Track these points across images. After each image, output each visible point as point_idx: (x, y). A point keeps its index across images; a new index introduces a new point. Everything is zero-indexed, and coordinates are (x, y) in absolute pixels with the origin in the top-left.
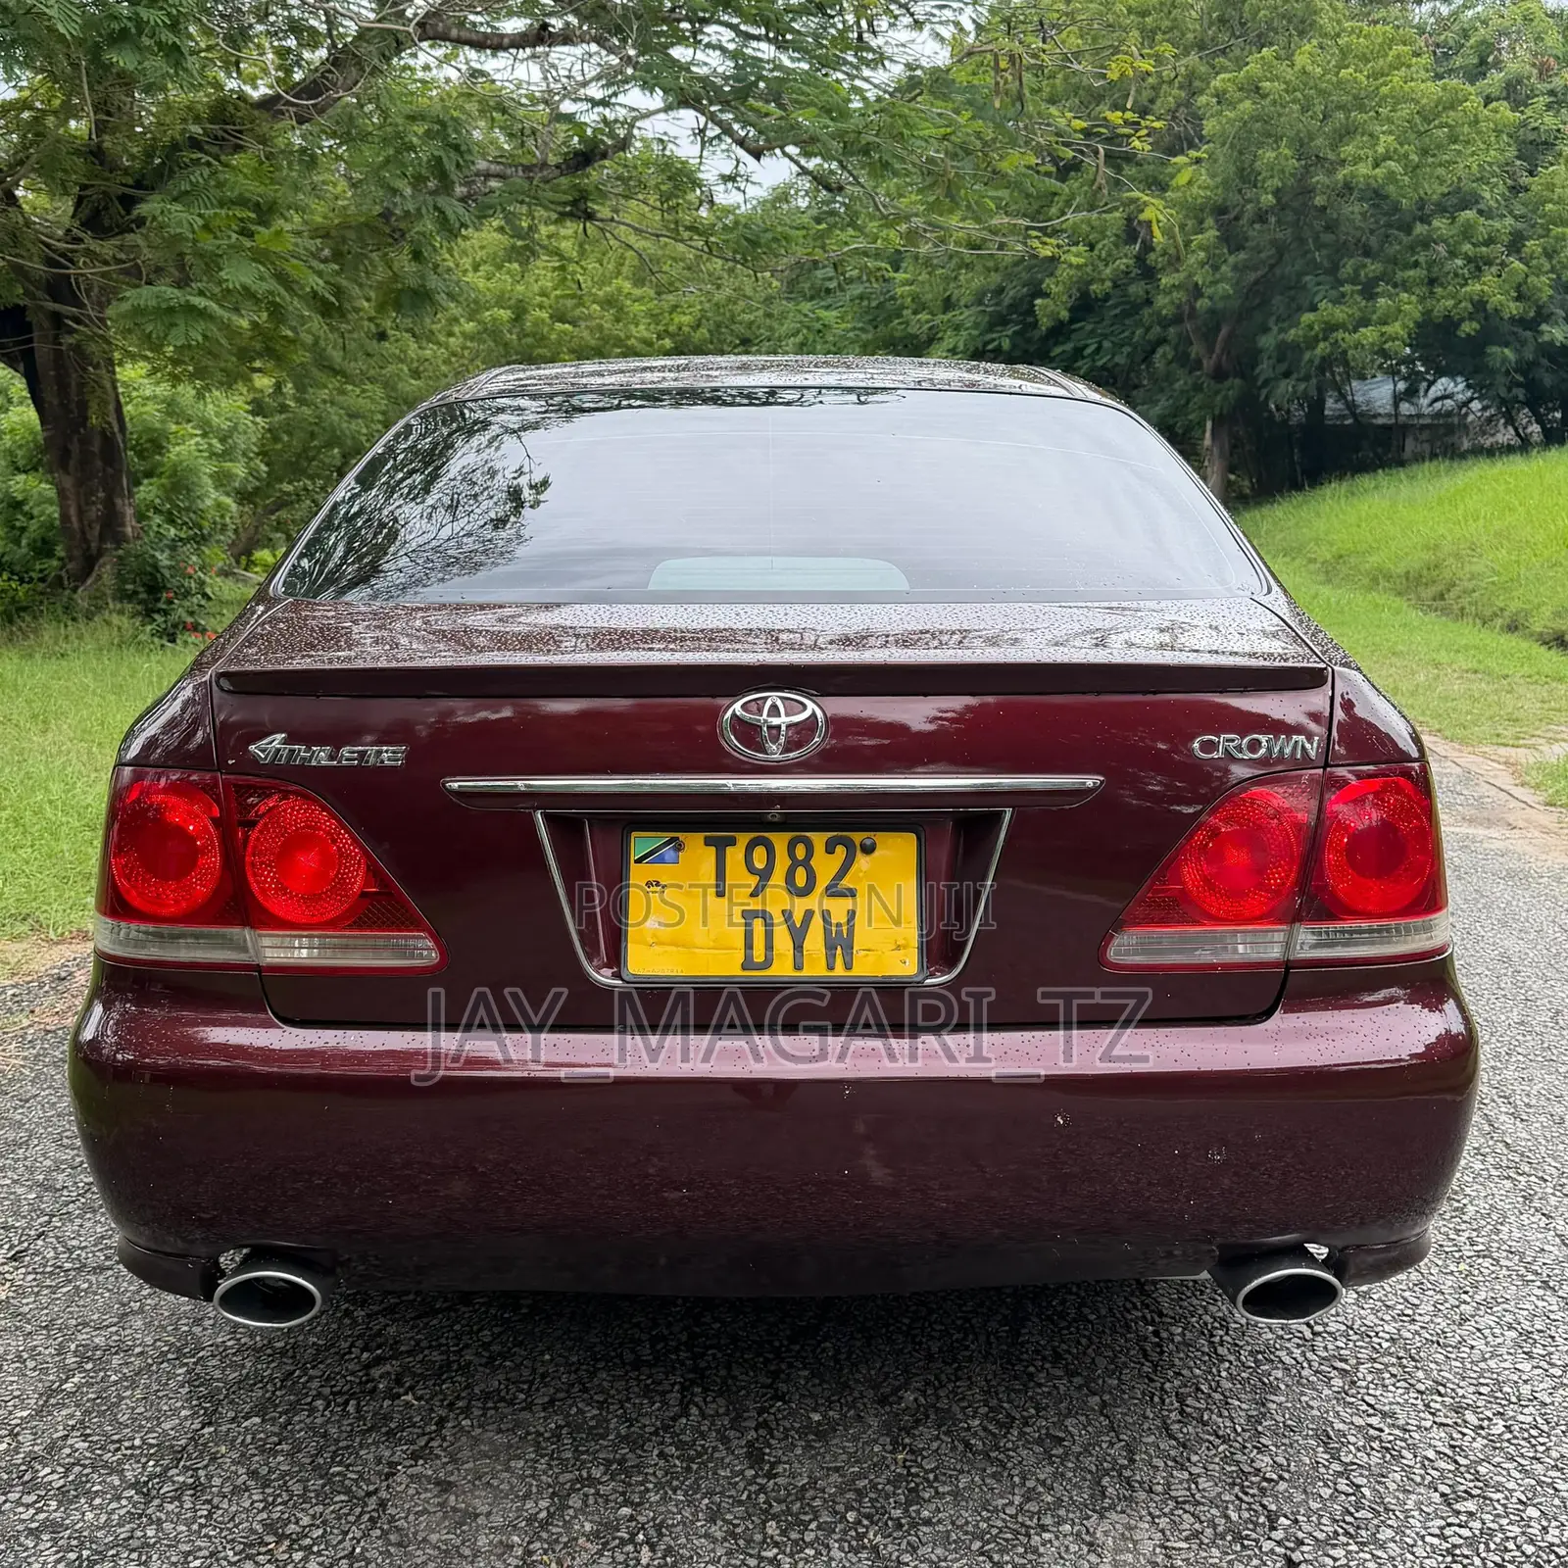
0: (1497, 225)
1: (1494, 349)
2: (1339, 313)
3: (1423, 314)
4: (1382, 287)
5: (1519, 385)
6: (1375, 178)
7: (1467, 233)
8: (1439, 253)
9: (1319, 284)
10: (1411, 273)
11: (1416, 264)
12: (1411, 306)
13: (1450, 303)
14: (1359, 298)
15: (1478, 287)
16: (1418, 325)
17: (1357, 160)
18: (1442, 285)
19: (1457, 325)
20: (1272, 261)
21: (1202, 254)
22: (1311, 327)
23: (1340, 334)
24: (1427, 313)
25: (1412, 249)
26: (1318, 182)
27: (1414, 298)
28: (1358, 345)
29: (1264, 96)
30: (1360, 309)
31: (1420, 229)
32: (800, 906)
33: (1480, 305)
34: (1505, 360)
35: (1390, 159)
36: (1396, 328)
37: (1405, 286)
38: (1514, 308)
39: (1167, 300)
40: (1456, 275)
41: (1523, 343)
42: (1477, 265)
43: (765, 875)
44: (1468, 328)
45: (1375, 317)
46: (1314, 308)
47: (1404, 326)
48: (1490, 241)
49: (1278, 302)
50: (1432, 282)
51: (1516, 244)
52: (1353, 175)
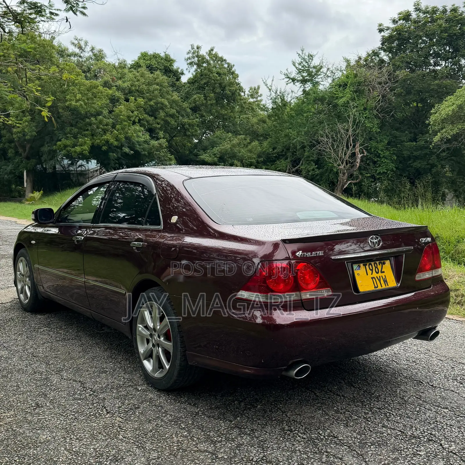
0: (108, 120)
1: (111, 154)
2: (68, 142)
3: (92, 144)
4: (79, 136)
5: (117, 163)
6: (77, 105)
7: (101, 122)
8: (94, 127)
9: (59, 133)
10: (87, 132)
11: (87, 130)
12: (88, 141)
13: (99, 141)
14: (73, 139)
15: (106, 137)
16: (91, 147)
17: (71, 100)
18: (96, 136)
19: (101, 147)
20: (43, 126)
21: (27, 123)
22: (60, 146)
23: (69, 148)
24: (93, 143)
25: (86, 125)
26: (59, 106)
27: (89, 139)
28: (75, 152)
29: (43, 80)
30: (73, 141)
31: (87, 120)
32: (378, 275)
33: (107, 142)
34: (114, 156)
35: (80, 100)
36: (86, 147)
37: (85, 136)
38: (116, 143)
39: (16, 136)
40: (99, 133)
41: (118, 152)
42: (105, 131)
43: (372, 270)
44: (104, 148)
45: (78, 144)
46: (60, 140)
47: (88, 147)
48: (107, 125)
49: (47, 138)
50: (93, 135)
51: (114, 127)
52: (71, 104)
